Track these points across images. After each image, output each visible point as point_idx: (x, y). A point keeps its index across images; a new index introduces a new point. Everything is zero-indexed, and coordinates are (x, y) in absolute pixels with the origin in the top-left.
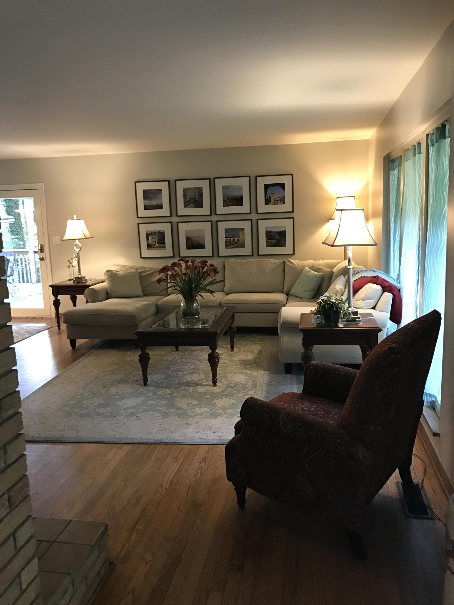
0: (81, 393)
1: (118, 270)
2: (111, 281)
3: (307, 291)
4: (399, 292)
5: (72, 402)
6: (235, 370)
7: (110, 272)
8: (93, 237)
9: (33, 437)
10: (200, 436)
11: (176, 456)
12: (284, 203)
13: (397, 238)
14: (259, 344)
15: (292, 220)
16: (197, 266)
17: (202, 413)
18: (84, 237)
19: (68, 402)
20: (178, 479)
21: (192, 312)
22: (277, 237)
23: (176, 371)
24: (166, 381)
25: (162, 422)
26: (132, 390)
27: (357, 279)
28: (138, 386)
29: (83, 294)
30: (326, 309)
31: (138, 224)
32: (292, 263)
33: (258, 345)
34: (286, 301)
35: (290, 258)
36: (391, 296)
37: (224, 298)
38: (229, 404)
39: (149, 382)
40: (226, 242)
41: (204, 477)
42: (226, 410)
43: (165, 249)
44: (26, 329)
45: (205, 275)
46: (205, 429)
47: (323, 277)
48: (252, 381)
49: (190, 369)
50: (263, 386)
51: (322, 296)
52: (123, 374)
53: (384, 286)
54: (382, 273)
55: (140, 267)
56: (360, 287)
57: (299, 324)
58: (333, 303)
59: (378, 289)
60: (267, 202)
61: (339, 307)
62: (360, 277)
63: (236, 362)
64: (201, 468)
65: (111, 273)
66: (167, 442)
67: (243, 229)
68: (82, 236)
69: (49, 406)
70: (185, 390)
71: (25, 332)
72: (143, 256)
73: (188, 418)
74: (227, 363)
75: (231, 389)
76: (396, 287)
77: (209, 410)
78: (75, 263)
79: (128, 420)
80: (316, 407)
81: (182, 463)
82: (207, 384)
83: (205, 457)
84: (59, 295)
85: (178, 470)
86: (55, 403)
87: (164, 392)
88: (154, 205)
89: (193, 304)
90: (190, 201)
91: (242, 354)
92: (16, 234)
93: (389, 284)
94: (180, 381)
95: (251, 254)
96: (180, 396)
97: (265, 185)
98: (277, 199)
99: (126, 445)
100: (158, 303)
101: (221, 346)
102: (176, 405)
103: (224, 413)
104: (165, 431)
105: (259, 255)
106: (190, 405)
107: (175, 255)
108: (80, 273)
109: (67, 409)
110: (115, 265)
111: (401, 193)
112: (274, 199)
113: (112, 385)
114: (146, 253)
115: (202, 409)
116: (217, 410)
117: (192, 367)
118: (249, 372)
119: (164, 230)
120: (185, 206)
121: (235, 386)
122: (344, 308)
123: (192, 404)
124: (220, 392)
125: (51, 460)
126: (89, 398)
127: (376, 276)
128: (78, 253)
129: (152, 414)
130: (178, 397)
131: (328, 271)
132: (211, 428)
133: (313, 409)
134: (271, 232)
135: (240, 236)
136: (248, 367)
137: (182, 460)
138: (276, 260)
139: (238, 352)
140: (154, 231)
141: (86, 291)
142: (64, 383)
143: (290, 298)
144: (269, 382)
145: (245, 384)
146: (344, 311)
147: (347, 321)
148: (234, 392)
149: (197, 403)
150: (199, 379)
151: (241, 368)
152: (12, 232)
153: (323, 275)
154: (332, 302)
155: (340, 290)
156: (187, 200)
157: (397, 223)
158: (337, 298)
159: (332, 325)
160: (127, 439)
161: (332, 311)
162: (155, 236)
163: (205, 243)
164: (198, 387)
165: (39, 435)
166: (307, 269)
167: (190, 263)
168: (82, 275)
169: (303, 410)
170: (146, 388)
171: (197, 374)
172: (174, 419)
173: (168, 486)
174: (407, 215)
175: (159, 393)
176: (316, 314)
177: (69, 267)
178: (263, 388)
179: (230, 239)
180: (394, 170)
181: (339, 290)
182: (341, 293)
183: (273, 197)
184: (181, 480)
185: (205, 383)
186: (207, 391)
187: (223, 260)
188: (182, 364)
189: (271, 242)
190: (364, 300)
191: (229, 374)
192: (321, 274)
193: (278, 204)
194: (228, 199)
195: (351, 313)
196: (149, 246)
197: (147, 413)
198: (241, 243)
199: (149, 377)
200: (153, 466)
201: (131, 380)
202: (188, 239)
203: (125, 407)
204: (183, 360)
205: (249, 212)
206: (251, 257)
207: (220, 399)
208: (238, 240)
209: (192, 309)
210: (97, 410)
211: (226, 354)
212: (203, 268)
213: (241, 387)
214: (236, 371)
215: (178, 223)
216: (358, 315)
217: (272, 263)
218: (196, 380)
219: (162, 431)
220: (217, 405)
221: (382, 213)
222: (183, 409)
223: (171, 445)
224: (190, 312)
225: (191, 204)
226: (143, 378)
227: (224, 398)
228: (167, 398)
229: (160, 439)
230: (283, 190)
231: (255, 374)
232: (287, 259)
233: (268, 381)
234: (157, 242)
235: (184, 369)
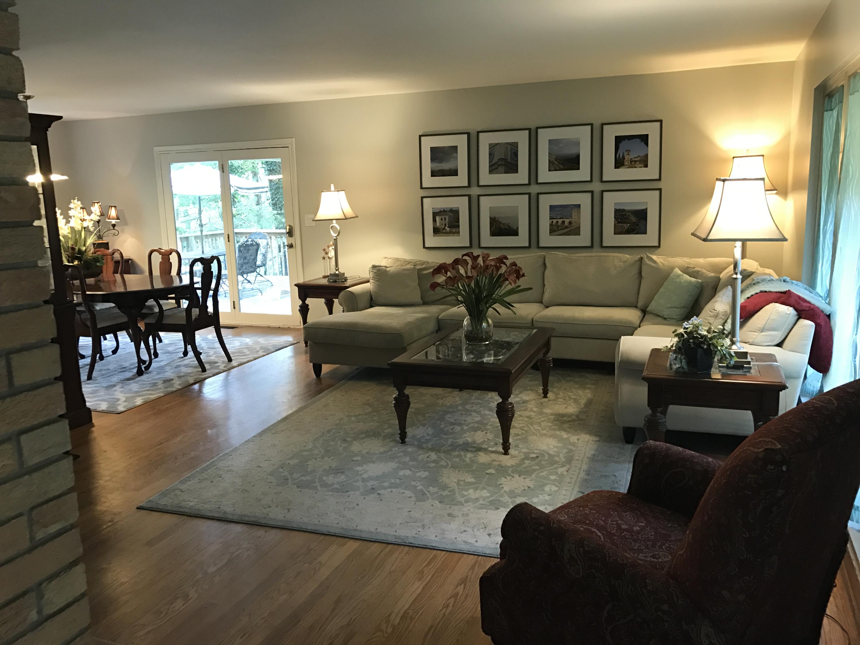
0: (310, 447)
1: (388, 266)
2: (377, 281)
3: (674, 307)
4: (828, 320)
5: (293, 462)
6: (542, 430)
7: (377, 268)
8: (357, 217)
9: (225, 512)
10: (466, 539)
11: (422, 570)
12: (646, 166)
13: (830, 227)
14: (589, 388)
15: (658, 192)
16: (488, 266)
17: (477, 499)
18: (344, 217)
19: (288, 462)
20: (415, 611)
21: (480, 336)
22: (633, 219)
23: (452, 424)
24: (435, 439)
25: (414, 507)
26: (382, 450)
27: (752, 296)
28: (392, 444)
29: (337, 298)
30: (690, 345)
31: (422, 198)
32: (654, 262)
33: (587, 391)
34: (638, 323)
35: (652, 254)
36: (812, 325)
37: (540, 312)
38: (523, 488)
39: (409, 438)
40: (551, 225)
41: (457, 613)
42: (515, 497)
43: (459, 236)
44: (263, 344)
45: (502, 279)
46: (475, 528)
47: (703, 286)
48: (567, 450)
49: (473, 423)
50: (582, 461)
51: (688, 322)
52: (375, 421)
53: (801, 308)
54: (799, 286)
55: (420, 261)
56: (757, 308)
57: (645, 365)
58: (703, 336)
59: (789, 313)
60: (619, 163)
61: (713, 344)
62: (758, 291)
63: (548, 416)
64: (457, 594)
65: (378, 270)
66: (413, 544)
67: (579, 206)
68: (340, 216)
69: (261, 466)
70: (459, 456)
71: (260, 348)
72: (426, 246)
73: (453, 505)
74: (532, 417)
75: (530, 462)
76: (823, 312)
77: (488, 495)
78: (332, 254)
79: (364, 498)
80: (643, 524)
81: (428, 583)
82: (494, 449)
83: (467, 577)
84: (308, 299)
85: (419, 594)
86: (270, 460)
87: (428, 457)
88: (446, 170)
89: (482, 324)
90: (499, 163)
91: (560, 404)
92: (280, 207)
93: (809, 305)
94: (456, 441)
95: (589, 244)
96: (450, 465)
97: (616, 137)
98: (636, 159)
99: (352, 541)
100: (440, 317)
101: (528, 388)
102: (441, 481)
103: (511, 502)
104: (415, 524)
105: (602, 247)
106: (462, 483)
107: (473, 244)
108: (337, 268)
109: (284, 472)
110: (386, 258)
111: (841, 149)
112: (629, 160)
113: (355, 439)
114: (432, 241)
115: (478, 491)
116: (502, 496)
117: (478, 419)
118: (565, 435)
119: (459, 207)
120: (491, 172)
121: (537, 457)
122: (722, 346)
123: (464, 481)
124: (512, 466)
125: (240, 553)
126: (318, 457)
127: (786, 291)
128: (335, 239)
129: (401, 492)
130: (446, 467)
131: (711, 277)
132: (485, 527)
133: (638, 528)
134: (623, 210)
135: (573, 216)
136: (566, 426)
137: (430, 577)
138: (627, 256)
139: (554, 400)
140: (443, 208)
141: (342, 294)
142: (290, 430)
143: (647, 316)
144: (594, 455)
145: (553, 456)
146: (721, 351)
147: (728, 367)
148: (534, 467)
149: (472, 480)
150: (485, 441)
151: (553, 427)
152: (274, 206)
153: (702, 283)
154: (700, 334)
155: (722, 312)
156: (493, 162)
157: (831, 202)
158: (710, 328)
159: (699, 373)
160: (356, 530)
161: (700, 351)
162: (445, 216)
163: (518, 228)
164: (480, 453)
165: (234, 510)
166: (677, 271)
167: (480, 260)
168: (340, 270)
169: (619, 526)
170: (403, 448)
171: (482, 431)
172: (432, 505)
173: (397, 621)
174: (849, 188)
175: (420, 458)
176: (675, 352)
177: (324, 258)
178: (581, 465)
179: (557, 222)
180: (832, 110)
181: (720, 312)
182: (723, 317)
183: (628, 156)
184: (419, 614)
185: (492, 448)
186: (492, 461)
187: (543, 254)
188: (464, 413)
189: (623, 226)
190: (762, 330)
191: (532, 435)
192: (700, 281)
193: (636, 167)
194: (556, 160)
195: (734, 355)
196: (436, 231)
197: (394, 490)
198: (574, 227)
199: (410, 431)
200: (384, 582)
201: (384, 432)
202: (493, 221)
203: (365, 476)
204: (468, 407)
205: (589, 179)
206: (589, 250)
207: (510, 477)
208: (570, 223)
209: (480, 332)
210: (324, 478)
211: (533, 402)
212: (498, 268)
213: (547, 460)
214: (545, 432)
215: (479, 196)
216: (746, 358)
217: (620, 259)
218: (478, 442)
219: (410, 524)
220: (503, 488)
221: (808, 182)
222: (450, 489)
223: (418, 549)
224: (476, 336)
225: (500, 168)
226: (399, 432)
227: (516, 476)
228: (430, 467)
229: (404, 536)
230: (644, 145)
231: (574, 439)
232: (645, 254)
233: (593, 452)
234: (447, 226)
235: (465, 421)
